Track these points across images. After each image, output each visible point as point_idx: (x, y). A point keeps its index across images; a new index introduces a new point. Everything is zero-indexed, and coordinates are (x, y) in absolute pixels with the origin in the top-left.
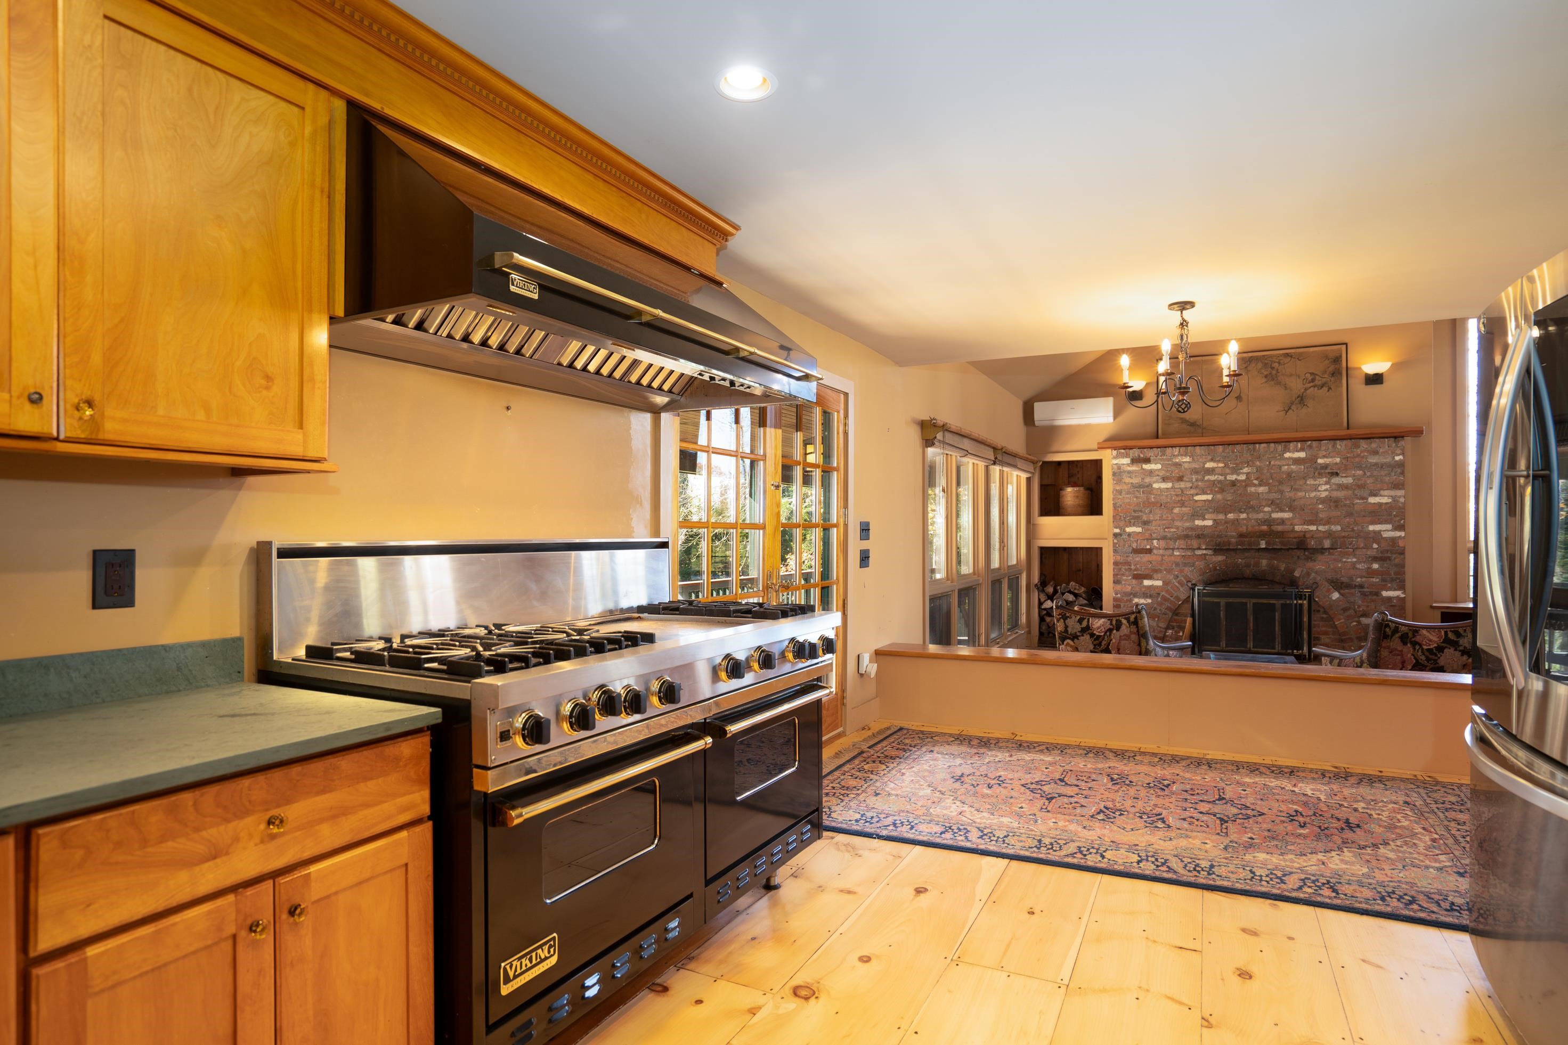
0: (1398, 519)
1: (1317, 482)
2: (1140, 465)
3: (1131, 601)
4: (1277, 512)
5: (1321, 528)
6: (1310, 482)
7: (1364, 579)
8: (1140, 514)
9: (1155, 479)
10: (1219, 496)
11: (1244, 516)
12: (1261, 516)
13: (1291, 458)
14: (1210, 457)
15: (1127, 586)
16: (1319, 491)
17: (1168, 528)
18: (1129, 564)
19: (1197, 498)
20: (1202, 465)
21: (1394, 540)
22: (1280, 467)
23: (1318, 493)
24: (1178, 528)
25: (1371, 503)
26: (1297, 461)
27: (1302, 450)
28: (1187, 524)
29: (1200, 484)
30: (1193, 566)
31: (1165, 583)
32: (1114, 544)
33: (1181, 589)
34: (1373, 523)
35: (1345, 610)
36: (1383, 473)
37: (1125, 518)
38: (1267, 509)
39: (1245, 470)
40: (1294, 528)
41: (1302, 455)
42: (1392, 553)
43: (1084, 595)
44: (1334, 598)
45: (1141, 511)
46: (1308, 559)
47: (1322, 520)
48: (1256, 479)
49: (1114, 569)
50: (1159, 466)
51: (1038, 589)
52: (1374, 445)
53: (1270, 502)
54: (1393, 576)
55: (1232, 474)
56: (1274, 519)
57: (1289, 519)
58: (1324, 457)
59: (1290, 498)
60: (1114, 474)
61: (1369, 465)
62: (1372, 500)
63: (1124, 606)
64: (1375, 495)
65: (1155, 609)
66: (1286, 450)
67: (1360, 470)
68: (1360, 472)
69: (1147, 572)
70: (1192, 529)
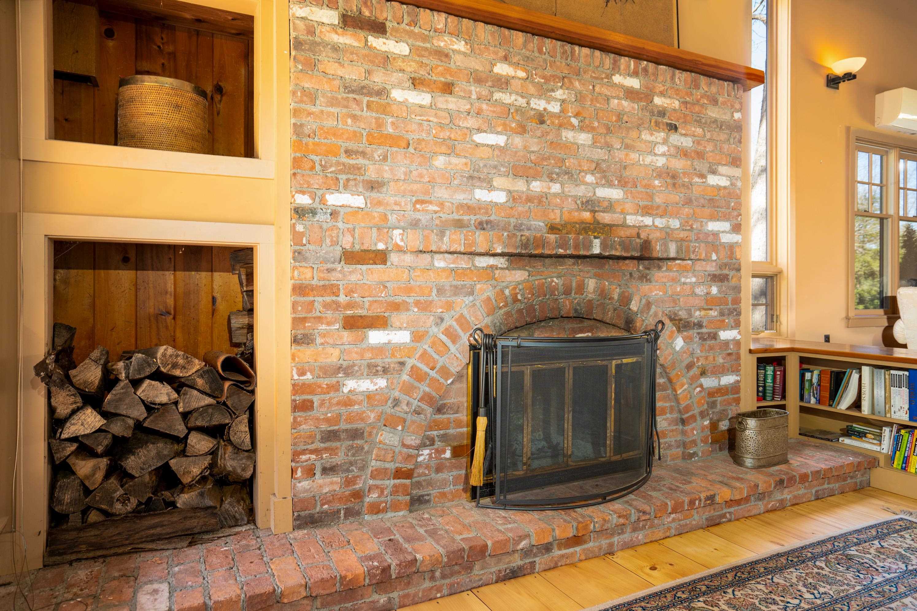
0: (735, 213)
1: (652, 138)
2: (362, 34)
3: (336, 387)
4: (603, 186)
5: (660, 222)
6: (646, 136)
7: (703, 313)
8: (361, 161)
9: (396, 76)
10: (518, 141)
11: (556, 188)
12: (581, 191)
13: (622, 86)
14: (502, 53)
15: (330, 350)
16: (656, 155)
17: (422, 202)
18: (333, 290)
19: (479, 138)
20: (488, 67)
21: (731, 247)
22: (608, 99)
23: (654, 158)
24: (441, 205)
25: (709, 186)
26: (630, 94)
27: (635, 74)
28: (461, 197)
29: (484, 107)
30: (472, 293)
31: (417, 337)
32: (297, 237)
33: (453, 349)
34: (713, 218)
35: (689, 367)
36: (723, 136)
37: (324, 168)
38: (590, 178)
39: (559, 94)
40: (625, 218)
41: (634, 83)
42: (730, 269)
43: (200, 382)
44: (678, 348)
45: (363, 154)
46: (644, 278)
47: (658, 207)
48: (576, 115)
49: (294, 305)
50: (403, 49)
51: (48, 379)
52: (714, 89)
53: (594, 165)
54: (730, 306)
55: (540, 97)
56: (599, 201)
57: (618, 201)
58: (662, 94)
59: (621, 161)
60: (298, 44)
61: (709, 121)
62: (712, 180)
63: (322, 404)
64: (714, 172)
65: (396, 402)
66: (616, 68)
67: (700, 126)
68: (699, 131)
69: (377, 310)
70: (469, 209)
